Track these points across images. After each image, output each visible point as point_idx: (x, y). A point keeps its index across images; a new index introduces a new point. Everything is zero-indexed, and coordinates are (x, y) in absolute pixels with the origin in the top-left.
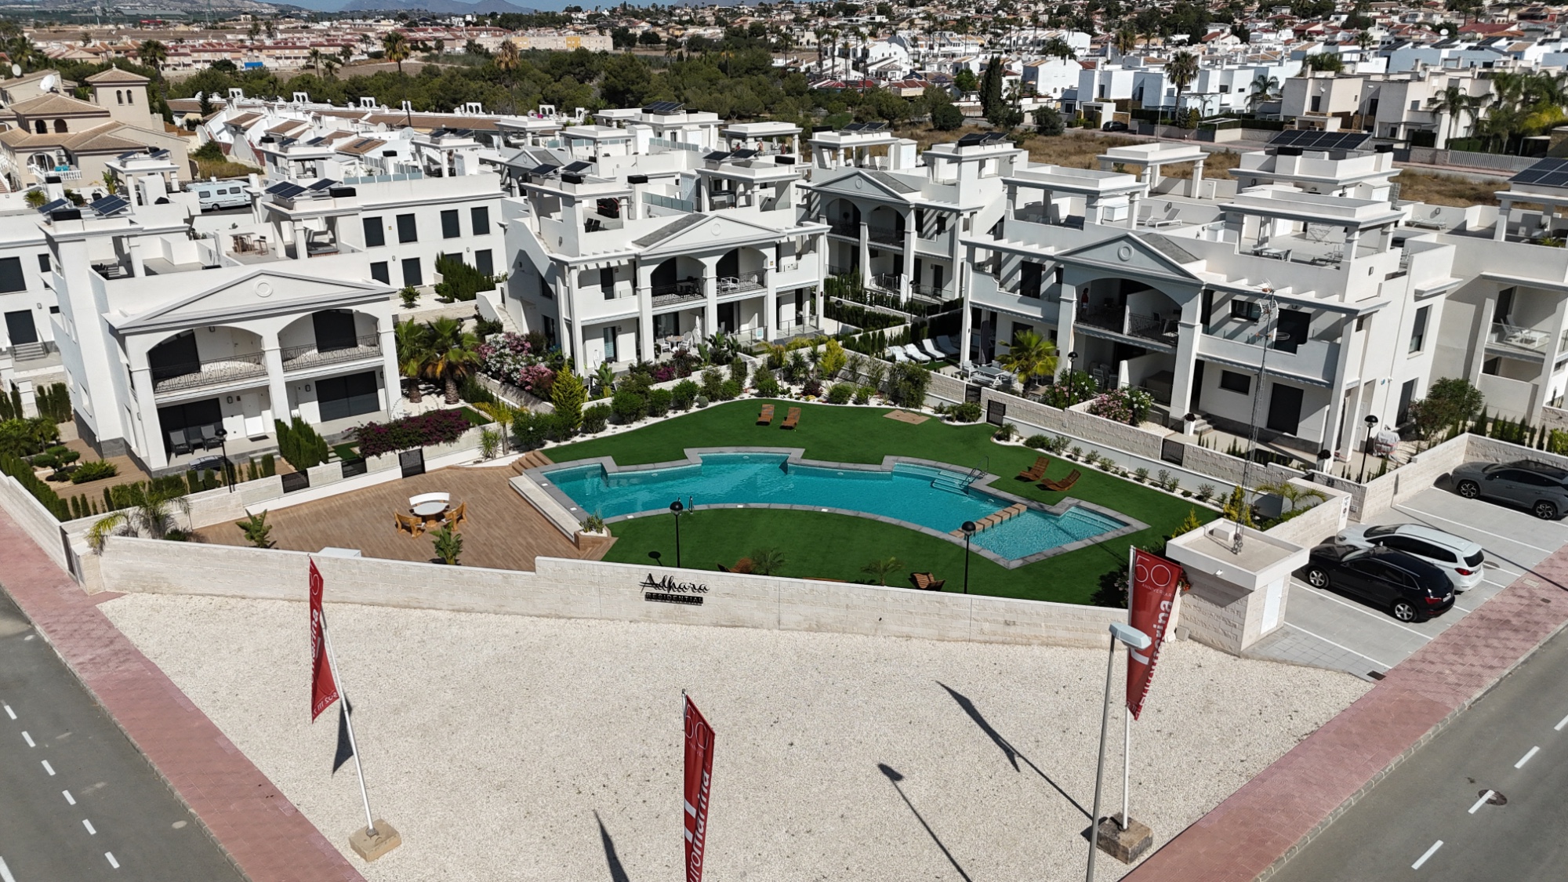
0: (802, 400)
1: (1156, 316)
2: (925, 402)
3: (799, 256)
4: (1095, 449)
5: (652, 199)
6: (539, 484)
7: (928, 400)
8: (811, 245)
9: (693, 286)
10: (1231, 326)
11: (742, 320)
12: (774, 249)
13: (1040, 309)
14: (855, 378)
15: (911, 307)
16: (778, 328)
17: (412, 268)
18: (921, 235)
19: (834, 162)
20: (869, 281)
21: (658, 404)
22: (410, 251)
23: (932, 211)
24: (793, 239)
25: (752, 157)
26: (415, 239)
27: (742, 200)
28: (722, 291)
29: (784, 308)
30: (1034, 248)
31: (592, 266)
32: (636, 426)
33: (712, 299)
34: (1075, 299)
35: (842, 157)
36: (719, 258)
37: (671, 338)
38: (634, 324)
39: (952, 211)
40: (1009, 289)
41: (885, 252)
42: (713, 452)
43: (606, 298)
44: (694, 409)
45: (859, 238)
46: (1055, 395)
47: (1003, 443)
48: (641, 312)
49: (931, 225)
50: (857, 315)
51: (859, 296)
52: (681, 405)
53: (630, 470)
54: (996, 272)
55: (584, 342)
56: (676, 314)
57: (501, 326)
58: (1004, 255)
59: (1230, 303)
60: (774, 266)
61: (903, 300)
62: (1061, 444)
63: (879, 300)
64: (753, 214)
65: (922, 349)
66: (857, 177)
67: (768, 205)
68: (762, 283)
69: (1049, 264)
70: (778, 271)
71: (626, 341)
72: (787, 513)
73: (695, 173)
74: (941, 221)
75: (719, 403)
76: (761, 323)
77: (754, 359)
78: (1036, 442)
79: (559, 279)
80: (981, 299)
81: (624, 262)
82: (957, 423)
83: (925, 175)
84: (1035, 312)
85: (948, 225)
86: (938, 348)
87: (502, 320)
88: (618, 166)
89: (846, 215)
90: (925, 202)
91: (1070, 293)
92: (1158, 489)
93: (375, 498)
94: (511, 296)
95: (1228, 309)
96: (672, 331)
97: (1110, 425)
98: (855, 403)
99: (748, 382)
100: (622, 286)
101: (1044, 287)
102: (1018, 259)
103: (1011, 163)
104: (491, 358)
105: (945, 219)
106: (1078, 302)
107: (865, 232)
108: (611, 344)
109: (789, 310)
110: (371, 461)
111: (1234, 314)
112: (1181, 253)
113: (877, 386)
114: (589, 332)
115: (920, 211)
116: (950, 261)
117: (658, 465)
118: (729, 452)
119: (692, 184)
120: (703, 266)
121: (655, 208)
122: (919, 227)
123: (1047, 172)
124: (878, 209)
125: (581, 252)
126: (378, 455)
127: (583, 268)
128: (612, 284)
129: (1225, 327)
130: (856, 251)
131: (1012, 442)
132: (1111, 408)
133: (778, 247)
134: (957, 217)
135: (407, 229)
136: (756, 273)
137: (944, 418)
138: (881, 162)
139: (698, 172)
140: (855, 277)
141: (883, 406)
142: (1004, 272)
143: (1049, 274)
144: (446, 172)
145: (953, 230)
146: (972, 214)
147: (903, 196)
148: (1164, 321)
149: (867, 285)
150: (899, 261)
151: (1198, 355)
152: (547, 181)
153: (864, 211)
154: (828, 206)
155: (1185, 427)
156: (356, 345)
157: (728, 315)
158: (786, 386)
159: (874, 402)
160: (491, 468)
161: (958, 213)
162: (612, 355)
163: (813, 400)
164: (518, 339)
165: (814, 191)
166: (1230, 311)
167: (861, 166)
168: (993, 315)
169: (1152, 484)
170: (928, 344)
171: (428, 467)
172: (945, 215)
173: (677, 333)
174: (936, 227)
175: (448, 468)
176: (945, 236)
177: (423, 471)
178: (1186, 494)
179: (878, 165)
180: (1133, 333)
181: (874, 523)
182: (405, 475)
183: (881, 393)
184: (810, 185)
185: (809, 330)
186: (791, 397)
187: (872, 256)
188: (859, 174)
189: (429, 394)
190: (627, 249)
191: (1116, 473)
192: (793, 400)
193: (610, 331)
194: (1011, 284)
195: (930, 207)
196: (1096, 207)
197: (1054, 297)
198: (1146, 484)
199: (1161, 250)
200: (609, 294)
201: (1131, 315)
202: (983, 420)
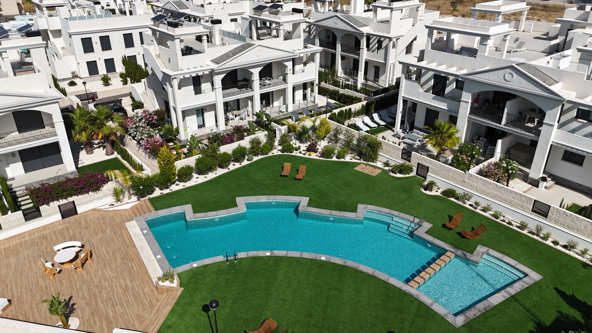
0: (306, 156)
1: (520, 113)
2: (378, 159)
3: (305, 64)
4: (489, 203)
5: (224, 33)
6: (142, 230)
7: (380, 158)
8: (311, 58)
9: (247, 84)
10: (575, 124)
11: (274, 100)
12: (291, 62)
13: (446, 104)
14: (337, 140)
15: (365, 90)
16: (293, 103)
17: (110, 64)
18: (368, 50)
19: (323, 8)
20: (340, 72)
21: (224, 161)
22: (108, 55)
23: (374, 37)
24: (301, 55)
25: (280, 8)
26: (110, 49)
27: (274, 33)
28: (262, 85)
29: (297, 92)
30: (443, 68)
31: (187, 76)
32: (211, 176)
33: (257, 91)
34: (470, 101)
35: (327, 6)
36: (261, 68)
37: (235, 112)
38: (213, 107)
39: (386, 38)
40: (425, 89)
41: (349, 58)
42: (253, 199)
43: (196, 94)
44: (245, 163)
45: (336, 50)
46: (458, 161)
47: (428, 192)
48: (216, 101)
49: (374, 44)
50: (335, 95)
51: (336, 83)
52: (237, 160)
53: (201, 216)
54: (418, 79)
55: (184, 119)
56: (238, 100)
57: (143, 105)
58: (423, 71)
59: (576, 110)
60: (292, 72)
61: (359, 86)
62: (465, 197)
63: (347, 87)
64: (279, 43)
65: (372, 119)
66: (335, 18)
67: (288, 36)
68: (285, 80)
69: (451, 78)
70: (293, 74)
71: (209, 116)
72: (299, 261)
73: (248, 17)
74: (380, 43)
75: (260, 157)
76: (284, 103)
77: (280, 127)
78: (449, 193)
79: (167, 83)
80: (409, 95)
81: (207, 73)
82: (399, 175)
83: (372, 17)
84: (442, 105)
85: (384, 45)
86: (381, 118)
87: (143, 101)
88: (214, 9)
89: (329, 37)
90: (372, 32)
91: (467, 97)
92: (535, 237)
93: (40, 237)
94: (148, 87)
95: (574, 113)
96: (236, 108)
97: (497, 186)
98: (337, 158)
99: (276, 143)
100: (205, 86)
101: (448, 90)
102: (431, 74)
103: (417, 11)
104: (132, 128)
105: (382, 42)
106: (472, 103)
107: (339, 47)
108: (201, 118)
109: (299, 94)
110: (43, 208)
111: (577, 117)
112: (546, 77)
113: (349, 146)
114: (185, 113)
115: (369, 37)
116: (385, 65)
117: (219, 212)
118: (263, 199)
119: (247, 23)
120: (252, 73)
121: (226, 39)
122: (368, 46)
123: (449, 21)
124: (346, 35)
125: (180, 68)
126: (48, 204)
127: (182, 77)
128: (200, 85)
129: (569, 125)
130: (334, 56)
131: (433, 193)
132: (496, 174)
133: (293, 60)
134: (390, 41)
135: (106, 43)
136: (282, 75)
137: (390, 170)
138: (346, 8)
139: (250, 17)
140: (334, 72)
141: (354, 160)
142: (423, 80)
143: (452, 83)
144: (128, 13)
145: (387, 48)
146: (397, 40)
147: (360, 29)
148: (525, 116)
149: (339, 75)
150: (356, 62)
151: (553, 142)
152: (161, 25)
153: (339, 36)
154: (320, 32)
155: (540, 184)
156: (44, 128)
157: (266, 99)
158: (298, 144)
159: (348, 158)
160: (118, 210)
161: (390, 39)
162: (202, 124)
163: (314, 156)
164: (150, 114)
165: (313, 24)
166: (575, 115)
167: (336, 11)
168: (415, 105)
169: (530, 232)
170: (376, 116)
171: (79, 211)
172: (382, 39)
173: (239, 109)
174: (377, 45)
175: (93, 210)
176: (382, 51)
177: (77, 214)
178: (555, 243)
179: (345, 10)
180: (507, 124)
181: (357, 272)
182: (63, 218)
183: (353, 150)
184: (310, 21)
185: (310, 104)
186: (300, 153)
187: (342, 60)
188: (336, 16)
189: (99, 147)
190: (208, 65)
191: (503, 221)
192: (302, 155)
193: (200, 111)
194: (427, 87)
195: (374, 35)
196: (486, 45)
197: (456, 99)
198: (525, 232)
199: (533, 75)
200: (198, 91)
201: (508, 114)
202: (413, 174)
